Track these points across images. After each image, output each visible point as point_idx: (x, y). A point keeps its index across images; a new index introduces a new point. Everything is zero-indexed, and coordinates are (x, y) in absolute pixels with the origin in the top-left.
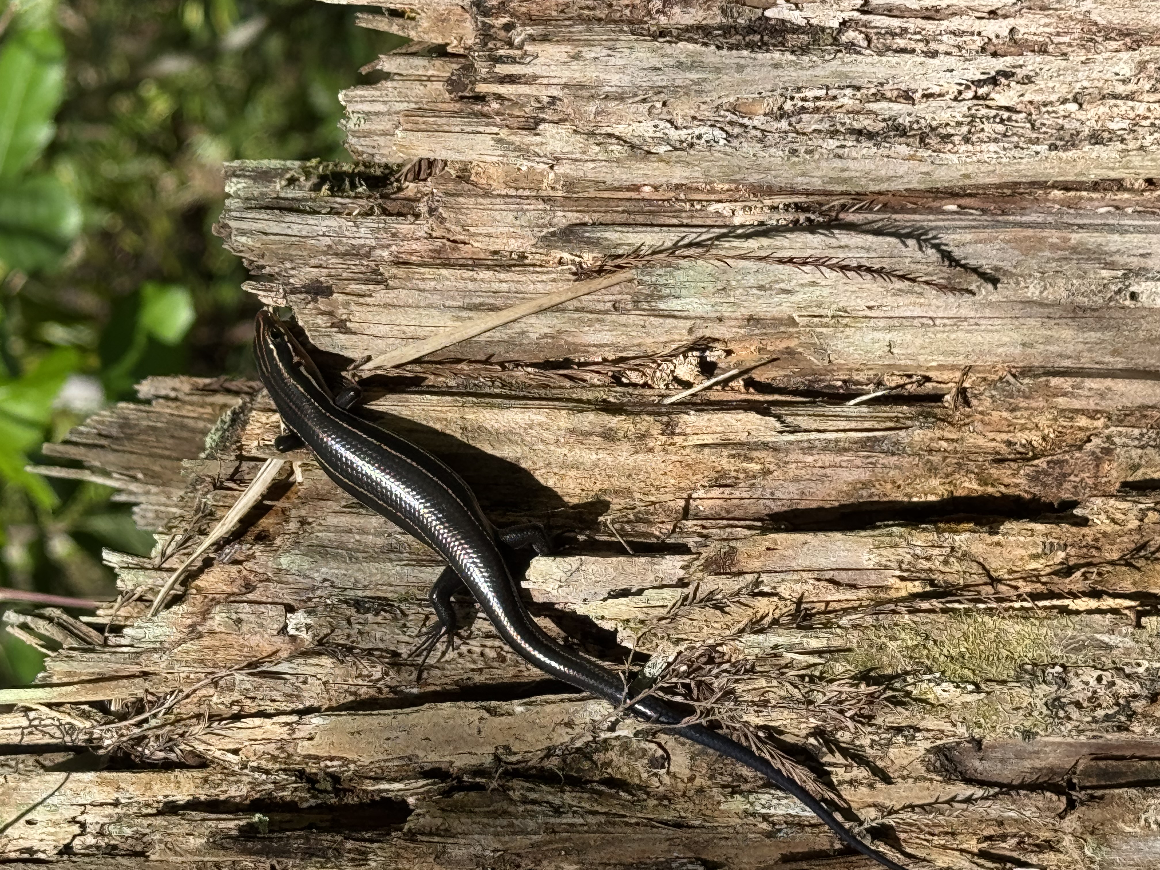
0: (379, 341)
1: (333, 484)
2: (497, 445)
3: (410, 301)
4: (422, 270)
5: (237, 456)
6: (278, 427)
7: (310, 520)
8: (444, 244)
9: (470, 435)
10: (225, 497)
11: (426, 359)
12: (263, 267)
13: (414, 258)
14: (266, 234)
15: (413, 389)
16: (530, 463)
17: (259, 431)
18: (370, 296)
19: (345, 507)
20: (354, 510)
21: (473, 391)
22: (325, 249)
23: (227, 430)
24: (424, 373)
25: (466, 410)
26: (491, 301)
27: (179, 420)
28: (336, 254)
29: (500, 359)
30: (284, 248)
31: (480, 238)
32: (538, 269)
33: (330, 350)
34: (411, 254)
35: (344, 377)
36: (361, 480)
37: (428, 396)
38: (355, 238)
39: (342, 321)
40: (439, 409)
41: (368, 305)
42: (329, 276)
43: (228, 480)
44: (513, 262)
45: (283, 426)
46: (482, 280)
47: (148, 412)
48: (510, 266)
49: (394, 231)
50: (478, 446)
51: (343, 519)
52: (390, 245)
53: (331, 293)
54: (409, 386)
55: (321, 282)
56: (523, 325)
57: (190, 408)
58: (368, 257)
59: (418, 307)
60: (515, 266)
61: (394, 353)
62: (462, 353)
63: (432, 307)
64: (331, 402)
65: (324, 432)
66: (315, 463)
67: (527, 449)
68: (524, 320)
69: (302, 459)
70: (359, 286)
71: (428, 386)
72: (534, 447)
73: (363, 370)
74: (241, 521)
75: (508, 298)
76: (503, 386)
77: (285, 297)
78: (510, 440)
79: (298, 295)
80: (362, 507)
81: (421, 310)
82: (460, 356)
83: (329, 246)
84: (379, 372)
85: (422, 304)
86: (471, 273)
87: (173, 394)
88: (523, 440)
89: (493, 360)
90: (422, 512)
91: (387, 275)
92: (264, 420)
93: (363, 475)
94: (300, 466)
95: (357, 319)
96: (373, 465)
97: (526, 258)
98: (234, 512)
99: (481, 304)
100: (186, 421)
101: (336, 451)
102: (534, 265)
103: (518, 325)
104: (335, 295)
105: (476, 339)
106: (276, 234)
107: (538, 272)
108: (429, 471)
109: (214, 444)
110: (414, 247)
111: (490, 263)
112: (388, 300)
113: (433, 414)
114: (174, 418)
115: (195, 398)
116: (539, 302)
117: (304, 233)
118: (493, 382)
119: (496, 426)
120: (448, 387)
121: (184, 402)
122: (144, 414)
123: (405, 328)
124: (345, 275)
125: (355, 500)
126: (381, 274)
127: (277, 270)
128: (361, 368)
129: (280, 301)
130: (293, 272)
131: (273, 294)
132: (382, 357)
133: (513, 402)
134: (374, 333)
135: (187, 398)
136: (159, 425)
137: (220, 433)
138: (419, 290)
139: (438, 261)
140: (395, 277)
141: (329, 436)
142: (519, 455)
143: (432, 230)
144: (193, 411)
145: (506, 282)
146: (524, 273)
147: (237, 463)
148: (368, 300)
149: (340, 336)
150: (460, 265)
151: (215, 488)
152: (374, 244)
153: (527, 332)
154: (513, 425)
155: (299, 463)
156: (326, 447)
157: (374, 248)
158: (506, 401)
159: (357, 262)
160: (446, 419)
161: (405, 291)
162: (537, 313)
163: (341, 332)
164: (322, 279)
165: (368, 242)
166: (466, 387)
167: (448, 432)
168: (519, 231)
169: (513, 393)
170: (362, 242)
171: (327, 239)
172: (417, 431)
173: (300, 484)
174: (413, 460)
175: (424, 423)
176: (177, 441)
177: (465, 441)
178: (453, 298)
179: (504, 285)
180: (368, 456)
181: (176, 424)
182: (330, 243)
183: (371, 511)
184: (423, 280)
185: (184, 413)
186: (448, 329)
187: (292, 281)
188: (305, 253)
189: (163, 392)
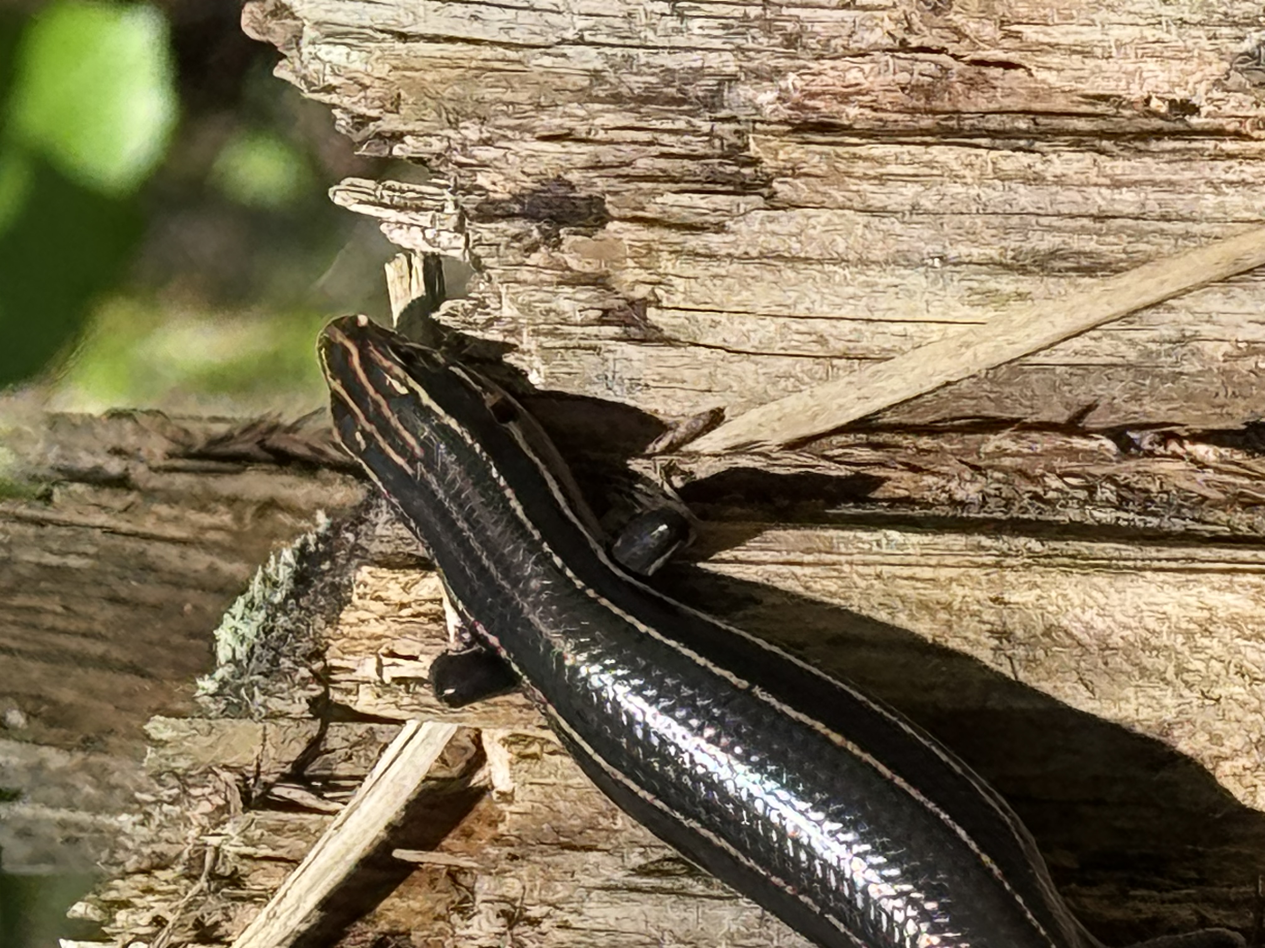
0: (746, 366)
1: (601, 800)
2: (1103, 683)
3: (841, 246)
4: (879, 150)
5: (313, 703)
6: (439, 618)
7: (535, 912)
8: (945, 70)
9: (1021, 652)
10: (276, 831)
11: (890, 418)
12: (398, 137)
13: (853, 111)
14: (403, 37)
15: (849, 509)
16: (1202, 738)
17: (378, 629)
18: (720, 228)
19: (642, 871)
20: (667, 884)
21: (1032, 515)
22: (585, 82)
23: (282, 607)
24: (882, 464)
25: (1010, 576)
26: (1090, 244)
27: (131, 545)
28: (616, 99)
29: (1113, 420)
30: (462, 79)
31: (1054, 60)
32: (1229, 146)
33: (599, 392)
34: (844, 99)
35: (637, 477)
36: (693, 794)
37: (894, 534)
38: (674, 49)
39: (631, 303)
40: (928, 573)
41: (712, 256)
42: (597, 166)
43: (285, 778)
44: (1157, 123)
45: (453, 620)
46: (1060, 181)
47: (40, 523)
48: (1144, 135)
49: (790, 27)
50: (1046, 687)
51: (635, 910)
52: (778, 72)
53: (602, 219)
54: (833, 502)
55: (571, 186)
56: (1184, 317)
57: (164, 510)
58: (712, 107)
59: (864, 263)
60: (1159, 134)
61: (791, 403)
62: (998, 402)
63: (910, 264)
64: (603, 557)
65: (579, 648)
66: (549, 735)
67: (1193, 697)
68: (1188, 300)
69: (510, 723)
70: (685, 199)
71: (894, 502)
72: (1216, 692)
73: (695, 455)
74: (325, 904)
75: (1140, 235)
76: (1121, 504)
77: (459, 228)
78: (1143, 671)
79: (503, 225)
80: (692, 873)
81: (873, 274)
82: (991, 411)
83: (596, 75)
84: (744, 462)
85: (877, 254)
86: (1023, 159)
87: (114, 467)
88: (1180, 670)
89: (1092, 421)
90: (873, 892)
91: (769, 164)
92: (395, 593)
93: (696, 779)
94: (506, 742)
95: (678, 299)
96: (727, 749)
97: (1195, 110)
98: (306, 880)
99: (1053, 254)
100: (155, 550)
101: (616, 704)
102: (1218, 133)
103: (1169, 317)
104: (612, 226)
105: (1040, 359)
106: (434, 39)
107: (1230, 156)
108: (897, 770)
109: (242, 652)
110: (853, 76)
111: (1082, 124)
112: (774, 243)
113: (906, 589)
114: (118, 540)
115: (181, 481)
116: (1231, 247)
117: (519, 36)
118: (1091, 490)
119: (1100, 624)
120: (953, 502)
121: (150, 494)
122: (31, 531)
123: (822, 326)
124: (643, 164)
125: (671, 852)
126: (754, 162)
127: (437, 146)
128: (691, 447)
129: (445, 238)
130: (484, 153)
131: (424, 219)
132: (754, 414)
133: (1151, 551)
134: (733, 342)
135: (158, 481)
136: (73, 562)
137: (260, 616)
138: (867, 210)
139: (927, 122)
140: (795, 172)
141: (593, 659)
142: (1169, 716)
143: (909, 29)
144: (176, 520)
145: (1130, 184)
146: (1187, 157)
147: (314, 728)
148: (714, 240)
149: (630, 350)
150: (993, 134)
151: (248, 803)
152: (732, 69)
153: (1195, 337)
154: (1151, 624)
155: (503, 733)
156: (587, 693)
157: (733, 78)
158: (1131, 550)
159: (681, 124)
160: (947, 607)
161: (825, 215)
162: (1225, 280)
163: (629, 340)
164: (574, 177)
165: (713, 60)
166: (1008, 503)
167: (954, 644)
168: (1172, 37)
169: (1154, 522)
170: (693, 60)
171: (592, 51)
172: (859, 642)
173: (507, 797)
174: (848, 736)
175: (882, 616)
176: (126, 613)
177: (1007, 670)
178: (972, 236)
179: (1127, 195)
180: (712, 721)
181: (122, 561)
182: (598, 64)
183: (718, 887)
184: (882, 179)
185: (149, 526)
186: (952, 330)
187: (482, 180)
188: (522, 97)
189: (86, 462)
